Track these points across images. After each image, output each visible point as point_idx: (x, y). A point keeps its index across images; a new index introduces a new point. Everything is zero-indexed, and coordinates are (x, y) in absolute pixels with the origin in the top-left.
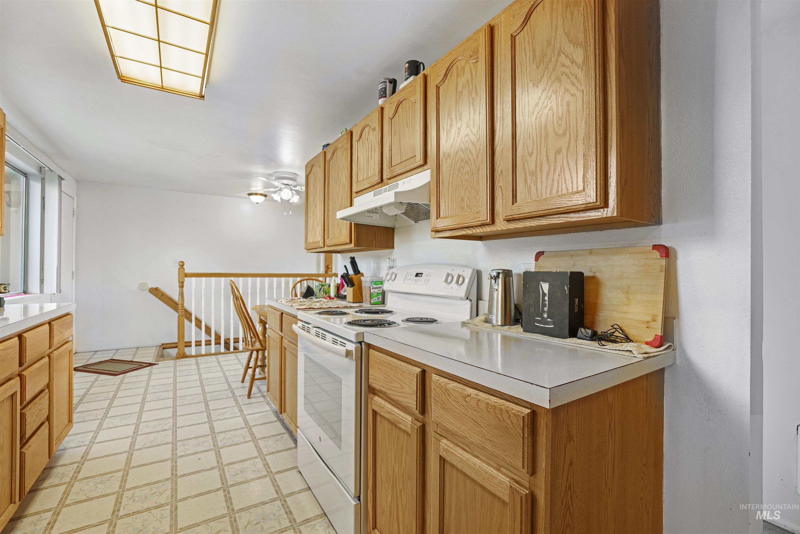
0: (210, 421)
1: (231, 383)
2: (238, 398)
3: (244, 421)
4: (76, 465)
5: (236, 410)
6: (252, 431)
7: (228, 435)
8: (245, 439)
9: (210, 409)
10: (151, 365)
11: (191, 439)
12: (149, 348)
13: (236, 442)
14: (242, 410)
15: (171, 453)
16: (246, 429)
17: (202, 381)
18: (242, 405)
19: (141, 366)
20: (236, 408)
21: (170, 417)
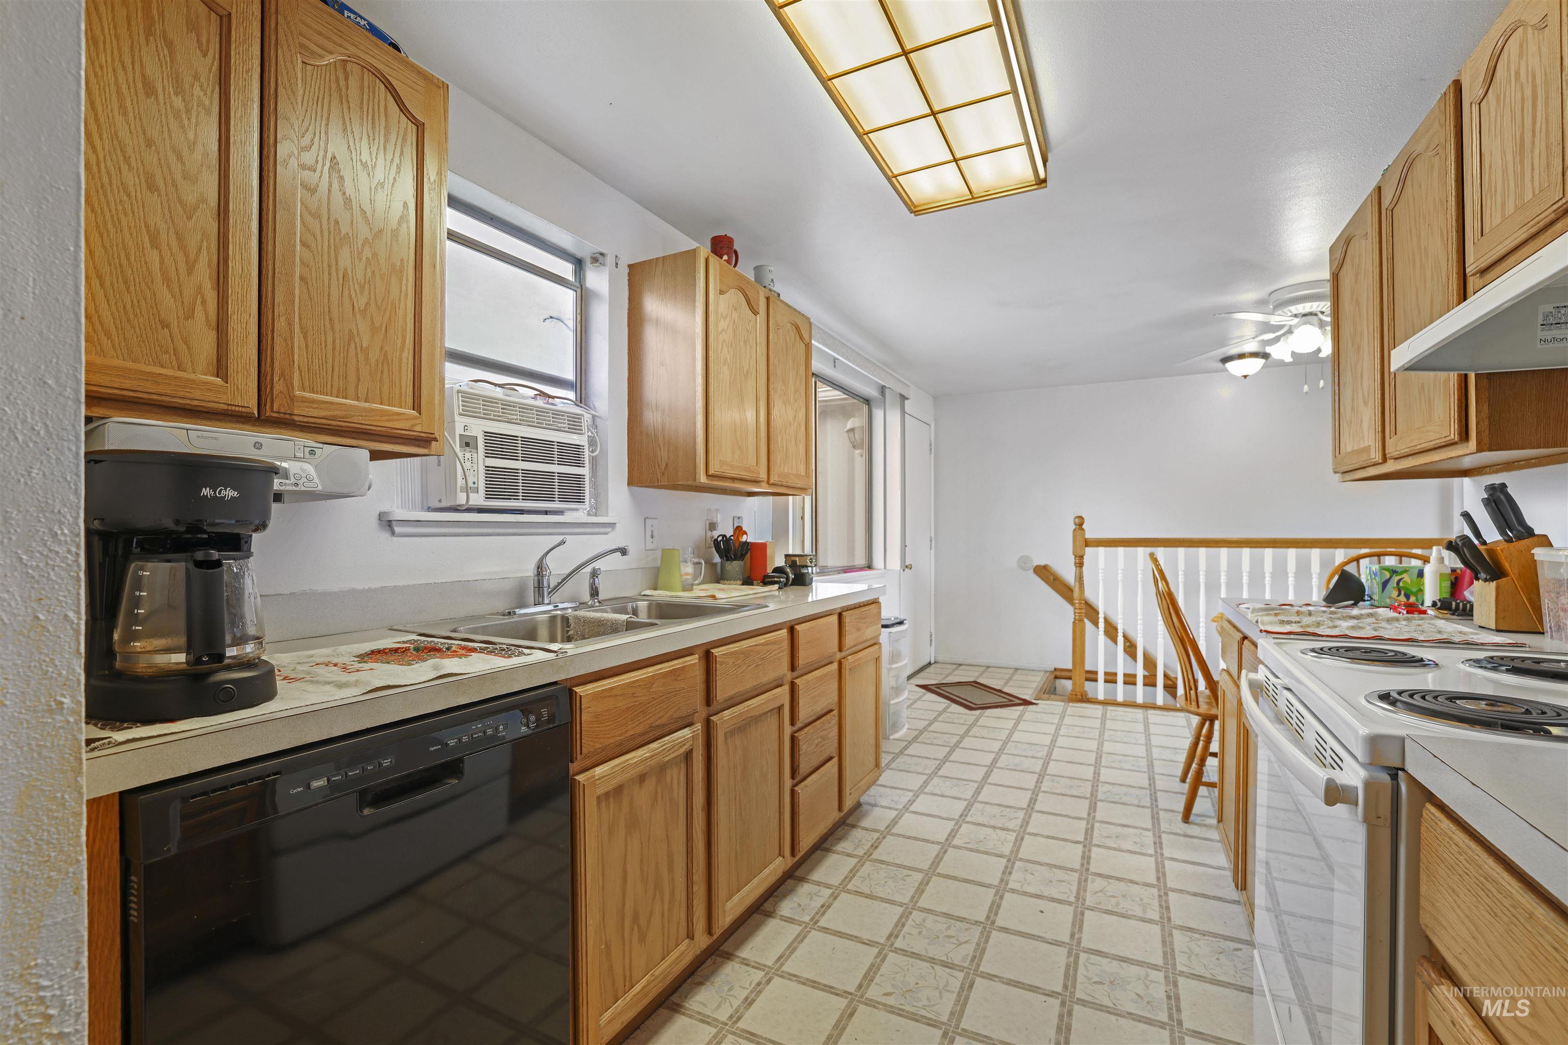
0: (1087, 843)
1: (1156, 776)
2: (1161, 812)
3: (1157, 871)
4: (876, 835)
5: (1149, 837)
6: (1166, 901)
7: (1114, 887)
8: (1145, 911)
9: (1097, 818)
10: (1026, 703)
11: (1040, 864)
12: (1032, 673)
13: (1124, 911)
14: (1161, 843)
15: (999, 875)
16: (1155, 891)
17: (1101, 757)
18: (1164, 832)
19: (1012, 701)
20: (1150, 834)
21: (1021, 809)
